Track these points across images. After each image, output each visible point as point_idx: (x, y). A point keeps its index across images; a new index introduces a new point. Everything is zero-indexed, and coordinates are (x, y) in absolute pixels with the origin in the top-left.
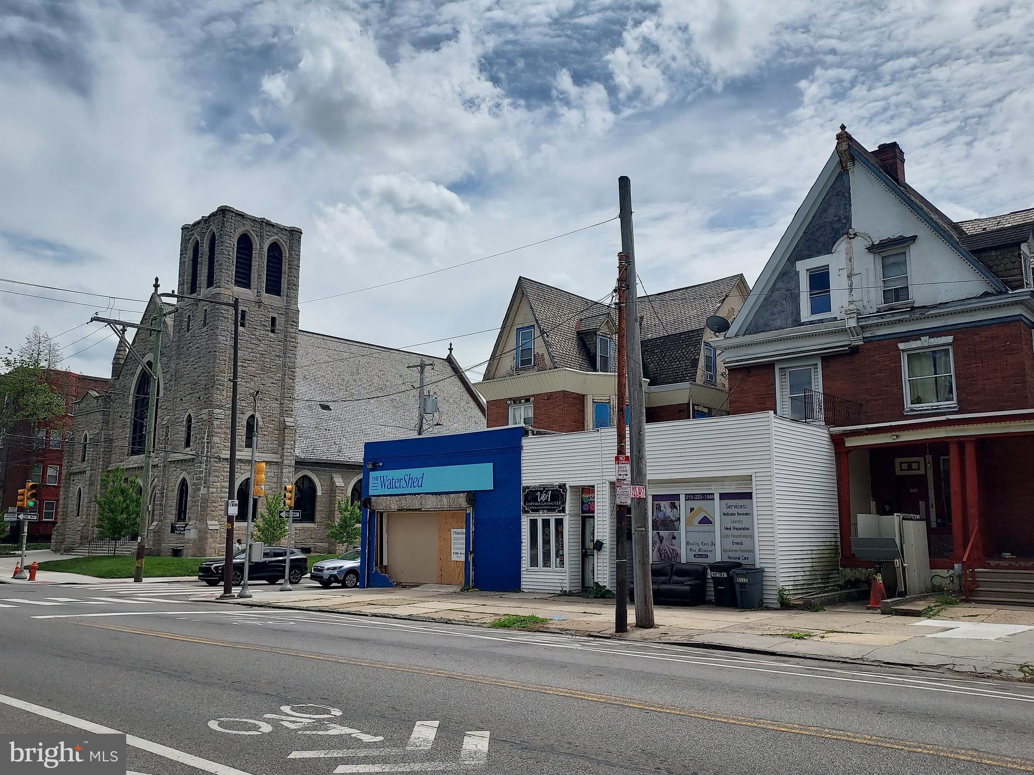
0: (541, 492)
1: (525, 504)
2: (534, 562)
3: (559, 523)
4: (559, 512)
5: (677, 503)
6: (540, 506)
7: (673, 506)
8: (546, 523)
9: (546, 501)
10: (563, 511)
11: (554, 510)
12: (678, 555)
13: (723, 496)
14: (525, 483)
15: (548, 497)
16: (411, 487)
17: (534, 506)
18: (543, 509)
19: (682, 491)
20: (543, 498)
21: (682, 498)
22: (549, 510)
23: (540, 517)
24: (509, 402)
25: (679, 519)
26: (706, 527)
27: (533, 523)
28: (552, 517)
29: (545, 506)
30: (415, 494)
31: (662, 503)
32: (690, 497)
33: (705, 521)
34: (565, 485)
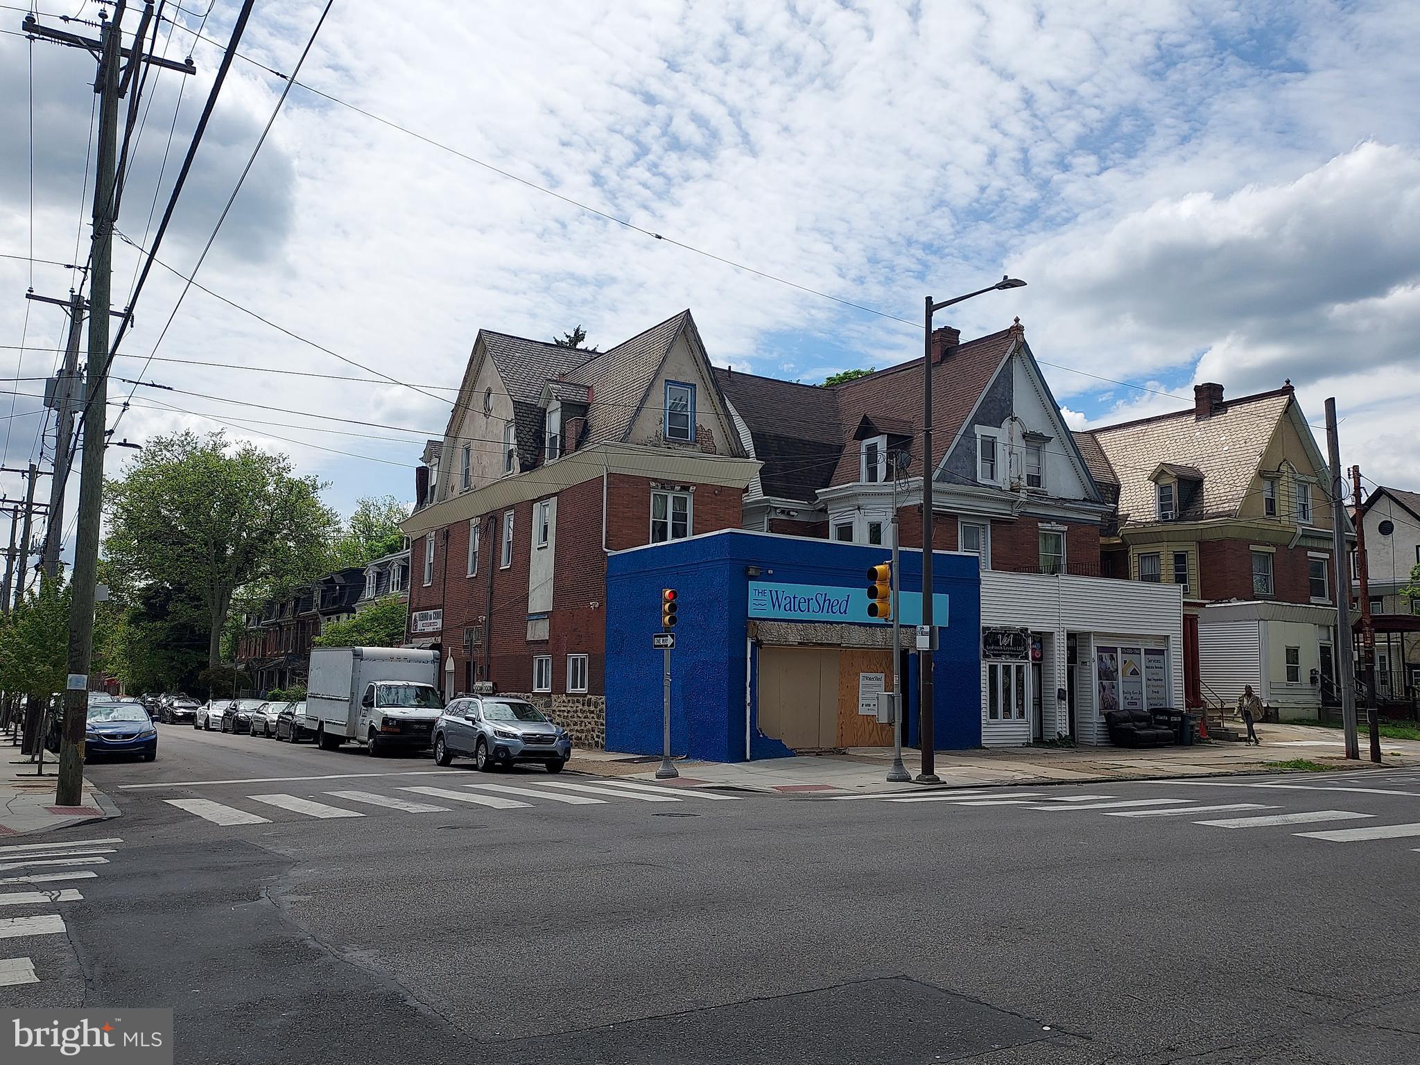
0: (1003, 635)
1: (985, 647)
2: (993, 714)
3: (1019, 669)
4: (1022, 658)
5: (1115, 655)
6: (1000, 650)
7: (1112, 658)
8: (1007, 669)
9: (1008, 645)
10: (1026, 657)
11: (1017, 656)
12: (1117, 703)
13: (1148, 652)
14: (984, 623)
15: (1010, 641)
16: (828, 612)
17: (996, 650)
18: (1006, 655)
19: (1119, 645)
20: (1005, 641)
21: (1119, 651)
22: (1011, 656)
23: (1000, 664)
24: (653, 484)
25: (1117, 670)
26: (1135, 678)
27: (993, 669)
28: (1014, 664)
29: (1007, 651)
30: (831, 623)
31: (1104, 655)
32: (1124, 651)
33: (1134, 673)
34: (1027, 629)
